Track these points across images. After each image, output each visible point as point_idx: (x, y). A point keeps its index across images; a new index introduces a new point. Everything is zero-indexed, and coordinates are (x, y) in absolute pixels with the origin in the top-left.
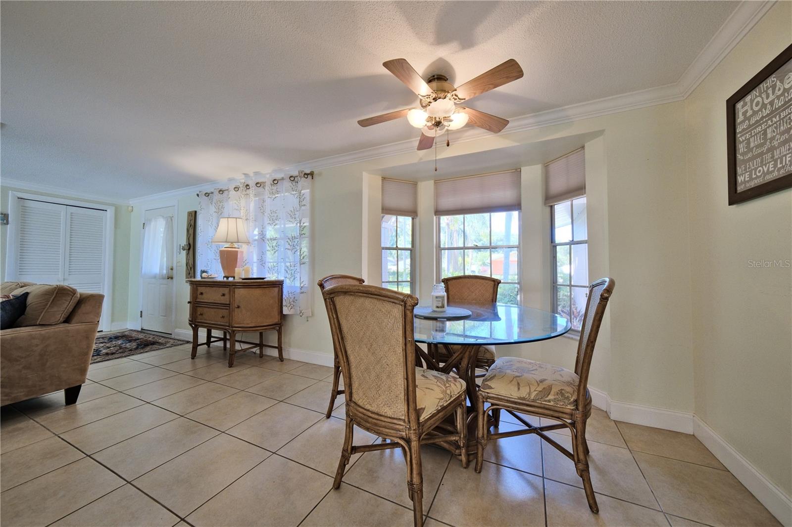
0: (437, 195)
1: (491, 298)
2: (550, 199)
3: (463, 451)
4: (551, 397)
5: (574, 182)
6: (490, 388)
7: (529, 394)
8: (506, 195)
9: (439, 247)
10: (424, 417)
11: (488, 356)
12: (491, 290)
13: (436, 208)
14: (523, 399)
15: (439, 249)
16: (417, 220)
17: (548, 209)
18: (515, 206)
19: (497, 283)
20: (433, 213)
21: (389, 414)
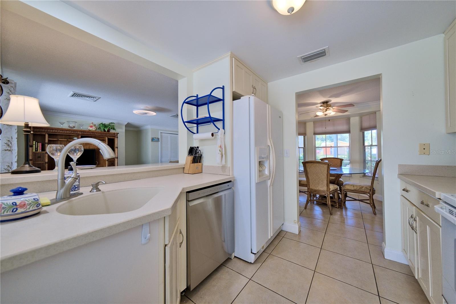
0: (314, 127)
1: (340, 165)
2: (363, 130)
3: (337, 204)
4: (363, 189)
5: (372, 124)
6: (345, 187)
7: (357, 188)
8: (344, 127)
9: (315, 147)
10: (331, 190)
11: (341, 182)
12: (340, 163)
13: (314, 132)
14: (355, 189)
15: (316, 147)
16: (306, 137)
17: (362, 133)
18: (348, 132)
19: (342, 160)
20: (313, 134)
21: (322, 189)
